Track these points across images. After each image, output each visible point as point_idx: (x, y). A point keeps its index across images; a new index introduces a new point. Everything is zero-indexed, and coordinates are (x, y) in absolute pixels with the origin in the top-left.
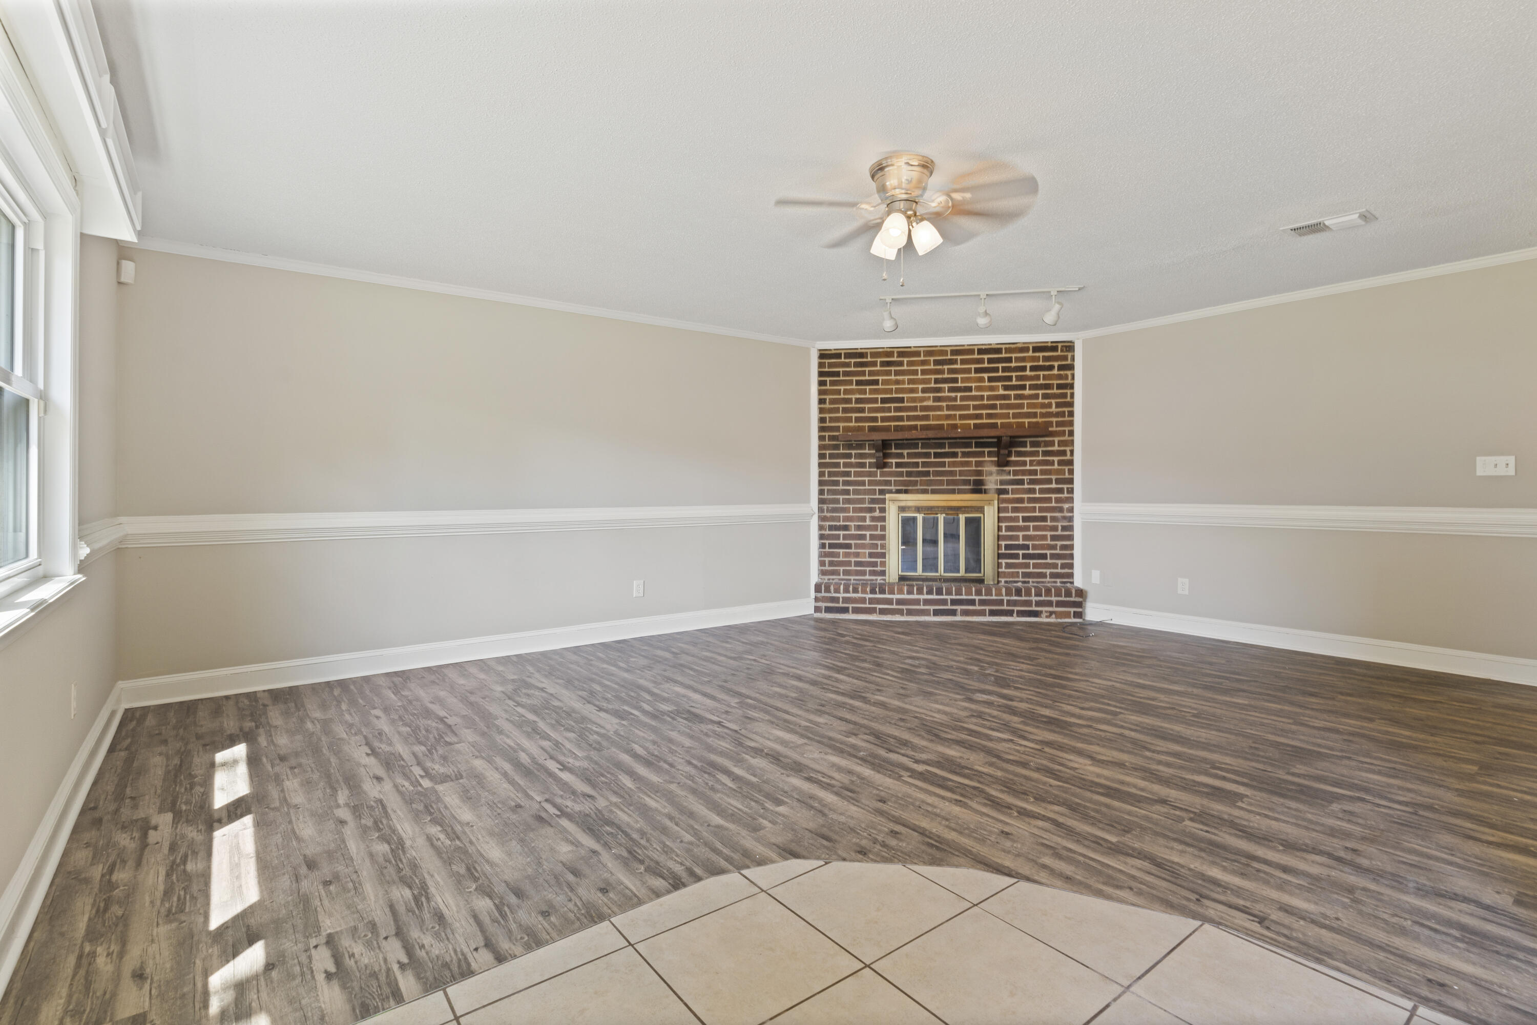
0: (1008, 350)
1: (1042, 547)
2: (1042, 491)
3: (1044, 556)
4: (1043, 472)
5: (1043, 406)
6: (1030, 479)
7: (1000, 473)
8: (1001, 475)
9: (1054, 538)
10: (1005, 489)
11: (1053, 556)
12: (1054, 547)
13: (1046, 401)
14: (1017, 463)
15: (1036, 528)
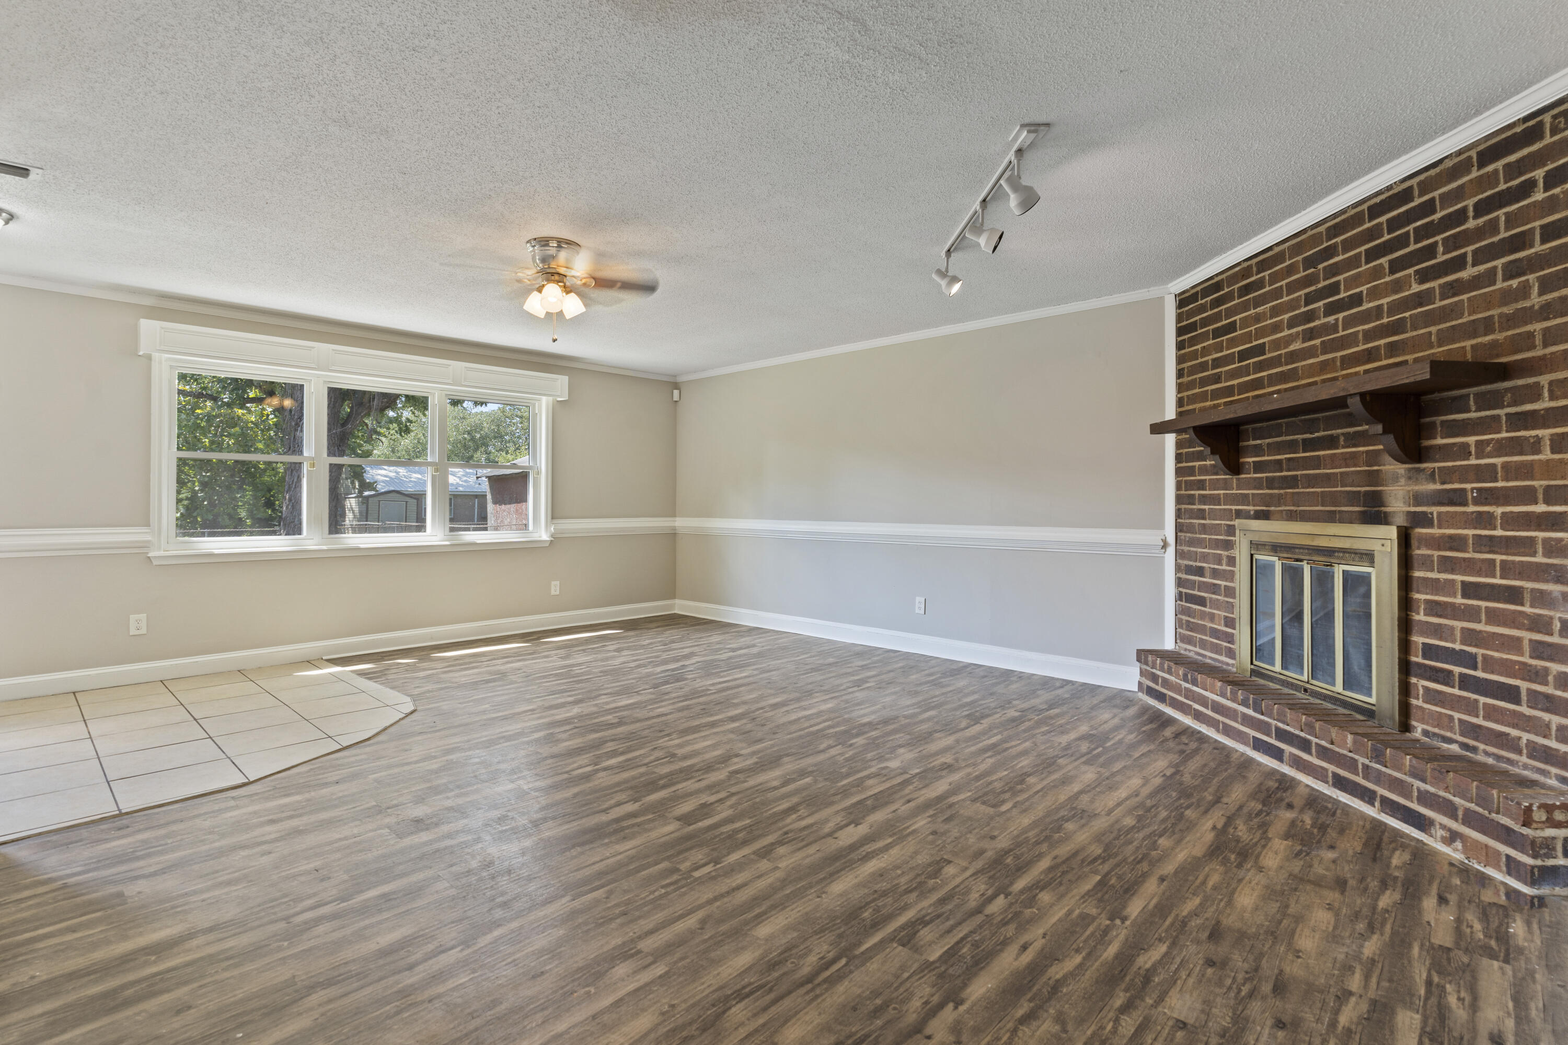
0: (1425, 187)
1: (1507, 668)
2: (1510, 521)
3: (1512, 694)
4: (1511, 472)
5: (1507, 297)
6: (1480, 490)
7: (1412, 476)
8: (1417, 481)
9: (1540, 650)
10: (1425, 513)
11: (1536, 699)
12: (1539, 676)
13: (1514, 283)
14: (1446, 452)
15: (1494, 617)
